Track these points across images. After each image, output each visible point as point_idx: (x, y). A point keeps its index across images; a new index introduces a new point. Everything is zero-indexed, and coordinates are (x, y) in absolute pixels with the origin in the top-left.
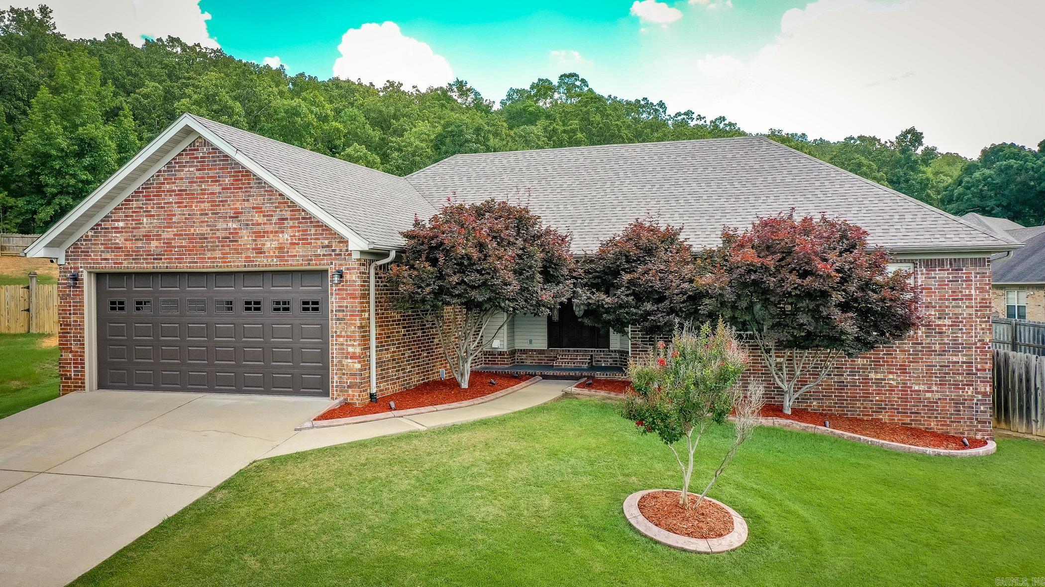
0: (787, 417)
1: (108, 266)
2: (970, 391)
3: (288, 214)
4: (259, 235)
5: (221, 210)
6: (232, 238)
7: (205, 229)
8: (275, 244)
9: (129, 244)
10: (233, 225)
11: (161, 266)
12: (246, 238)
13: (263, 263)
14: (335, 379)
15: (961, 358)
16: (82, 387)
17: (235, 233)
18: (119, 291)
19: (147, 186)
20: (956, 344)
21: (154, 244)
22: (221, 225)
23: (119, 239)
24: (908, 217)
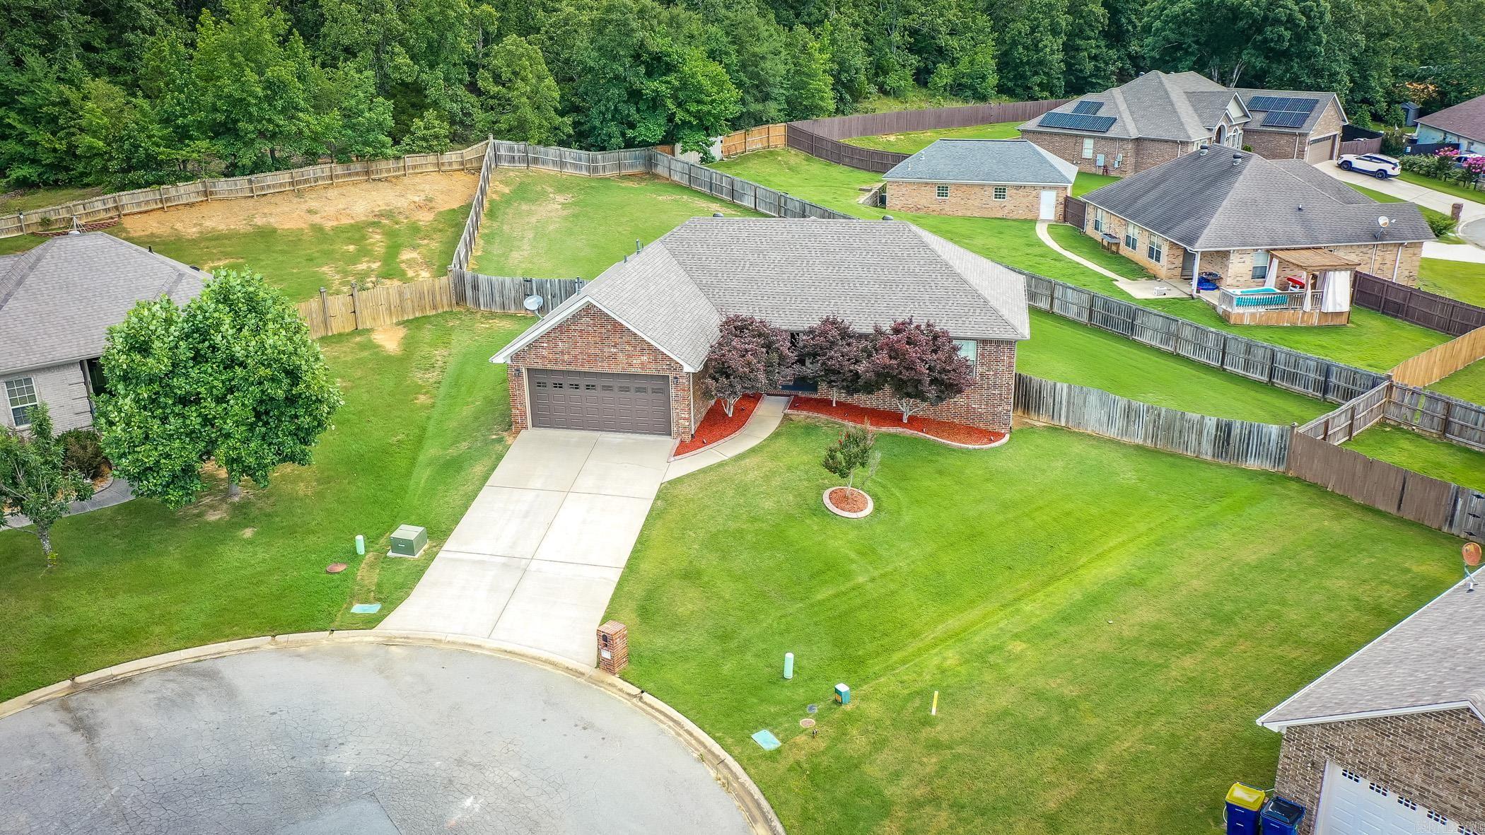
0: (905, 426)
1: (540, 367)
2: (1000, 409)
3: (646, 347)
4: (629, 356)
5: (606, 342)
6: (614, 357)
7: (597, 351)
8: (639, 361)
9: (551, 356)
10: (614, 350)
11: (571, 368)
12: (621, 356)
13: (632, 370)
14: (674, 429)
15: (997, 392)
16: (526, 428)
17: (615, 354)
18: (541, 378)
19: (560, 326)
20: (995, 384)
21: (566, 357)
22: (606, 349)
23: (545, 353)
24: (978, 311)
